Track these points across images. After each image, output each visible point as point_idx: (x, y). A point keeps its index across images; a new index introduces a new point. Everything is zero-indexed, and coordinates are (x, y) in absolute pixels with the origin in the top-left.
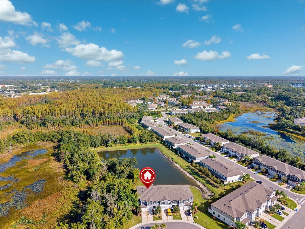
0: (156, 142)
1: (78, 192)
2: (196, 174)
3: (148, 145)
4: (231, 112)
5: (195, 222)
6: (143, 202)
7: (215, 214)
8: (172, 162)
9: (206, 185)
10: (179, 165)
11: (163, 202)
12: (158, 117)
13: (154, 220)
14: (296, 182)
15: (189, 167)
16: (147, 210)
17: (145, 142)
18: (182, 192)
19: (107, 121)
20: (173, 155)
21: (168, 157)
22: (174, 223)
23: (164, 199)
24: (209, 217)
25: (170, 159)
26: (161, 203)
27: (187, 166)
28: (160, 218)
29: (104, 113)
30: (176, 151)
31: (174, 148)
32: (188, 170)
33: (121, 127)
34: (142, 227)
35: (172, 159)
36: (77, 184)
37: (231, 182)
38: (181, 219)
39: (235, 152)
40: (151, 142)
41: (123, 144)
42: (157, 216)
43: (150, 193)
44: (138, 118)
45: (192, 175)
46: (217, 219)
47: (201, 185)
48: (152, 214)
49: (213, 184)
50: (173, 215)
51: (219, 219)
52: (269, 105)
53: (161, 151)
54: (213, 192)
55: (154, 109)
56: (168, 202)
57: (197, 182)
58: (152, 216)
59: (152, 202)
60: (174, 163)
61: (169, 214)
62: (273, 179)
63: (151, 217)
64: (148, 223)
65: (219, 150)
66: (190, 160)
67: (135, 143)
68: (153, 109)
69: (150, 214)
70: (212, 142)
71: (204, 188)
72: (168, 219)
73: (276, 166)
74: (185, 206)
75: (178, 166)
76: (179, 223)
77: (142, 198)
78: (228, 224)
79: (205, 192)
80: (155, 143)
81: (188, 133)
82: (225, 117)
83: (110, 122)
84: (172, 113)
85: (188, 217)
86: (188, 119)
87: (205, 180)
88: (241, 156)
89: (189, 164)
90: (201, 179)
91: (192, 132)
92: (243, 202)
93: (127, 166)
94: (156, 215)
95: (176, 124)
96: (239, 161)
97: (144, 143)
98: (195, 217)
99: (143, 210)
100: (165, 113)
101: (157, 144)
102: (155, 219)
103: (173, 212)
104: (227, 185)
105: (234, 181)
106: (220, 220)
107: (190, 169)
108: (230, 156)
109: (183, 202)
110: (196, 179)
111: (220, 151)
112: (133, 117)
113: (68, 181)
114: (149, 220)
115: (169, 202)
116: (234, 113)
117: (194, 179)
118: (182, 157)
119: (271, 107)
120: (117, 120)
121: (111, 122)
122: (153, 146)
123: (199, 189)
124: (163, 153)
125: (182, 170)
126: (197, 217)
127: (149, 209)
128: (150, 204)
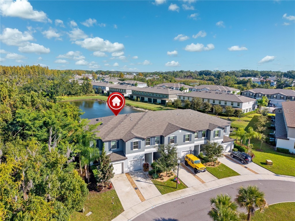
3: (83, 97)
6: (113, 144)
10: (143, 108)
13: (162, 192)
16: (126, 170)
23: (172, 128)
28: (178, 184)
30: (130, 98)
37: (245, 112)
42: (166, 179)
48: (145, 177)
50: (208, 168)
52: (196, 78)
56: (184, 136)
58: (150, 181)
59: (143, 139)
63: (147, 185)
66: (159, 101)
69: (139, 179)
72: (202, 182)
74: (222, 143)
85: (246, 165)
89: (159, 106)
94: (160, 177)
97: (74, 95)
99: (117, 168)
105: (248, 111)
114: (146, 197)
118: (142, 100)
119: (199, 79)
122: (90, 98)
126: (270, 161)
127: (134, 166)
128: (135, 147)
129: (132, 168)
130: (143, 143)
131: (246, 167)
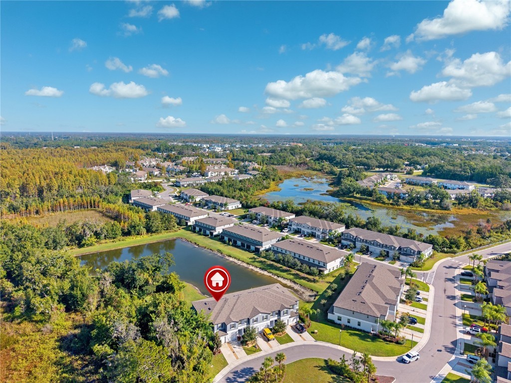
0: (178, 229)
1: (56, 341)
2: (272, 266)
3: (164, 236)
4: (269, 178)
5: (316, 340)
6: (219, 325)
7: (340, 320)
8: (221, 256)
9: (297, 281)
10: (235, 258)
11: (255, 318)
12: (158, 191)
13: (248, 354)
14: (411, 256)
15: (254, 258)
16: (227, 341)
17: (156, 230)
18: (278, 295)
20: (219, 245)
21: (211, 250)
22: (285, 350)
23: (256, 312)
24: (333, 327)
25: (216, 252)
26: (251, 321)
27: (251, 258)
28: (256, 349)
30: (221, 238)
32: (256, 264)
34: (235, 372)
35: (219, 251)
36: (48, 325)
37: (331, 271)
38: (292, 340)
39: (312, 228)
40: (167, 229)
41: (114, 238)
42: (250, 346)
43: (226, 307)
45: (266, 270)
46: (347, 328)
47: (288, 283)
48: (239, 345)
49: (307, 278)
50: (276, 337)
51: (349, 326)
52: (313, 168)
53: (193, 242)
54: (313, 290)
55: (142, 179)
56: (263, 317)
57: (280, 279)
58: (241, 347)
59: (237, 322)
60: (227, 258)
61: (271, 337)
62: (380, 258)
63: (240, 350)
64: (240, 362)
65: (285, 229)
66: (253, 248)
67: (138, 234)
69: (235, 346)
70: (271, 218)
71: (296, 287)
72: (271, 347)
73: (379, 239)
74: (290, 317)
75: (236, 261)
76: (292, 348)
77: (215, 320)
78: (366, 330)
79: (301, 292)
80: (175, 231)
81: (224, 210)
82: (265, 185)
84: (181, 184)
85: (301, 334)
87: (290, 274)
88: (323, 233)
89: (252, 255)
90: (284, 274)
91: (229, 209)
92: (374, 292)
93: (155, 270)
94: (247, 345)
95: (198, 199)
96: (321, 241)
97: (154, 232)
98: (313, 333)
99: (222, 340)
101: (181, 232)
102: (249, 352)
103: (273, 333)
104: (328, 275)
105: (335, 269)
106: (351, 327)
107: (257, 262)
108: (305, 236)
109: (287, 311)
110: (275, 275)
111: (287, 231)
112: (112, 193)
113: (19, 324)
114: (239, 357)
115: (265, 315)
116: (273, 180)
117: (273, 276)
118: (235, 245)
122: (173, 235)
123: (290, 290)
124: (198, 245)
125: (245, 265)
126: (316, 331)
127: (231, 338)
128: (232, 327)
129: (230, 340)
130: (237, 324)
131: (301, 336)
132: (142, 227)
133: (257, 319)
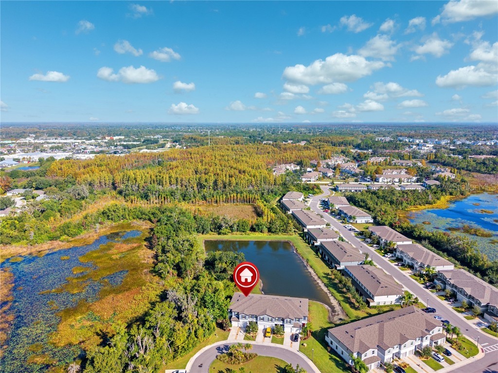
0: (294, 233)
1: (162, 292)
2: (335, 286)
3: (280, 237)
4: (445, 191)
5: (300, 350)
6: (236, 313)
7: (332, 344)
8: (305, 265)
9: (343, 304)
10: (314, 270)
11: (262, 317)
12: (313, 194)
13: (244, 339)
15: (328, 274)
16: (240, 326)
17: (275, 231)
18: (293, 307)
19: (231, 197)
20: (311, 255)
21: (303, 257)
22: (271, 347)
23: (264, 313)
24: (323, 347)
25: (305, 261)
26: (258, 318)
27: (325, 274)
28: (254, 338)
29: (230, 185)
30: (316, 249)
31: (315, 244)
32: (325, 280)
33: (250, 206)
34: (226, 346)
35: (308, 261)
36: (163, 282)
37: (381, 304)
38: (282, 343)
39: (413, 259)
40: (285, 232)
41: (243, 232)
42: (251, 335)
43: (248, 303)
44: (280, 194)
45: (327, 287)
46: (333, 352)
47: (334, 302)
48: (244, 332)
49: (353, 304)
50: (273, 337)
51: (336, 352)
53: (296, 247)
54: (347, 315)
55: (312, 180)
57: (332, 298)
58: (245, 334)
59: (248, 315)
60: (308, 268)
61: (267, 334)
63: (242, 334)
64: (235, 341)
65: (389, 254)
66: (333, 265)
67: (261, 232)
68: (310, 181)
69: (242, 331)
70: (382, 240)
71: (338, 308)
72: (263, 341)
73: (470, 289)
74: (292, 327)
75: (312, 272)
76: (276, 348)
77: (235, 308)
78: (347, 360)
79: (336, 314)
80: (290, 235)
81: (351, 223)
82: (430, 199)
83: (235, 198)
84: (339, 188)
85: (293, 342)
86: (360, 201)
87: (343, 296)
88: (421, 267)
89: (329, 271)
90: (338, 295)
91: (357, 222)
92: (378, 332)
93: (231, 263)
94: (250, 333)
95: (337, 207)
96: (414, 275)
97: (273, 233)
98: (302, 344)
99: (234, 324)
100: (328, 187)
101: (294, 237)
102: (246, 338)
103: (274, 334)
104: (375, 307)
105: (388, 304)
106: (337, 354)
107: (328, 278)
108: (403, 265)
109: (290, 321)
110: (330, 292)
111: (390, 256)
112: (272, 192)
113: (154, 276)
114: (237, 338)
115: (270, 318)
116: (451, 194)
117: (328, 294)
118: (323, 259)
120: (246, 196)
121: (237, 198)
122: (286, 238)
123: (329, 309)
124: (297, 251)
125: (316, 278)
126: (305, 344)
128: (243, 318)
130: (247, 317)
131: (291, 343)
132: (265, 227)
133: (263, 318)
